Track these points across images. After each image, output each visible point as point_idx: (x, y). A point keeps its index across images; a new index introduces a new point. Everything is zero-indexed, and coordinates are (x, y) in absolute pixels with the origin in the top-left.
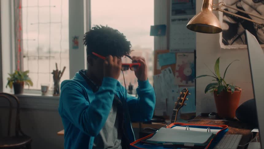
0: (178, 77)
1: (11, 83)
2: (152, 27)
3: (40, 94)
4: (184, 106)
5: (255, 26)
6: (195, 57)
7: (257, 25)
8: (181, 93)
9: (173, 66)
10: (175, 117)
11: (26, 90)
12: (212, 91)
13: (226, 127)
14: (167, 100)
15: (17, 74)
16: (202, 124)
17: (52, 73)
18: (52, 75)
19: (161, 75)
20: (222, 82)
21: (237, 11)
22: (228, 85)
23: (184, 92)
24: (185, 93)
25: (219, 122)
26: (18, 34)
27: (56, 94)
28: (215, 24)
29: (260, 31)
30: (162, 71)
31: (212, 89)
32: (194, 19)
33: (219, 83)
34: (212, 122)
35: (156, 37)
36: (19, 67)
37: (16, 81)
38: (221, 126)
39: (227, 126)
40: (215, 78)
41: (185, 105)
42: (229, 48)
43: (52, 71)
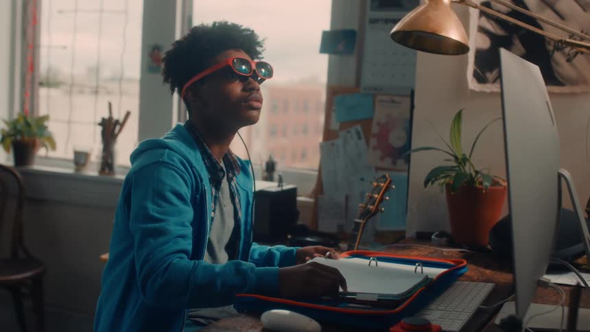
0: (375, 148)
1: (8, 141)
2: (325, 34)
3: (69, 168)
4: (379, 214)
5: (549, 43)
6: (412, 107)
7: (552, 43)
8: (375, 184)
9: (366, 123)
10: (357, 235)
11: (41, 158)
12: (443, 184)
13: (462, 263)
14: (347, 198)
15: (22, 122)
16: (413, 254)
17: (100, 124)
18: (99, 129)
19: (339, 142)
20: (465, 165)
21: (510, 10)
22: (477, 172)
23: (382, 182)
24: (382, 185)
25: (451, 254)
26: (30, 31)
27: (107, 171)
28: (453, 33)
29: (558, 57)
30: (342, 133)
31: (443, 180)
32: (408, 19)
33: (459, 167)
34: (437, 252)
35: (333, 56)
36: (28, 107)
37: (19, 137)
38: (453, 261)
39: (465, 263)
40: (452, 155)
41: (382, 212)
42: (488, 91)
43: (99, 120)
